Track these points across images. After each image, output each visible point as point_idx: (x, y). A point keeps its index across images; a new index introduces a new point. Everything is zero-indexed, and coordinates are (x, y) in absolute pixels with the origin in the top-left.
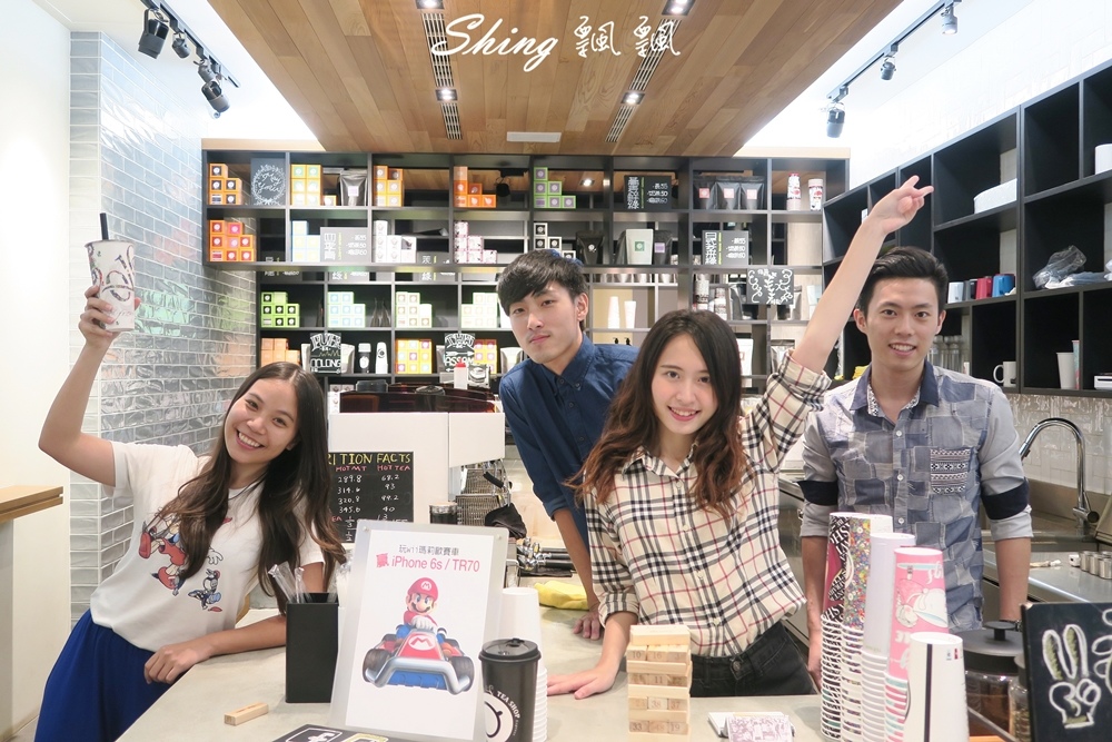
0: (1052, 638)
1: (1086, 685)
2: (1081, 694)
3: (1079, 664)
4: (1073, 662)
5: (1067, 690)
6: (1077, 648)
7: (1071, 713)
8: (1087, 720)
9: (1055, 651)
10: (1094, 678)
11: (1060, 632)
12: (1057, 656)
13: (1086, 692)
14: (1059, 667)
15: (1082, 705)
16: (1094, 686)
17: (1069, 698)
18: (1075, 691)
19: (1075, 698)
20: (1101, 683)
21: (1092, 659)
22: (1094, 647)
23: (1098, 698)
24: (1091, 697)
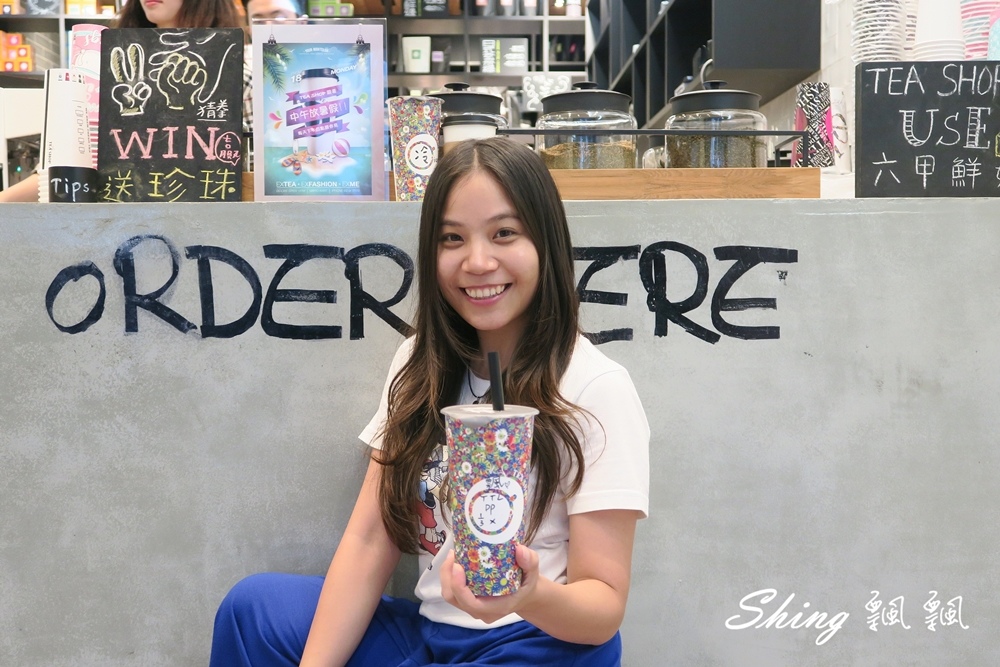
0: (118, 52)
1: (142, 86)
2: (136, 93)
3: (137, 71)
4: (133, 70)
5: (126, 89)
6: (137, 60)
7: (127, 106)
8: (139, 111)
9: (120, 62)
10: (147, 81)
11: (125, 49)
12: (121, 66)
13: (140, 91)
14: (122, 73)
15: (136, 100)
16: (147, 87)
17: (126, 95)
18: (132, 90)
19: (131, 95)
20: (152, 85)
21: (147, 67)
22: (150, 60)
23: (148, 96)
24: (144, 94)
